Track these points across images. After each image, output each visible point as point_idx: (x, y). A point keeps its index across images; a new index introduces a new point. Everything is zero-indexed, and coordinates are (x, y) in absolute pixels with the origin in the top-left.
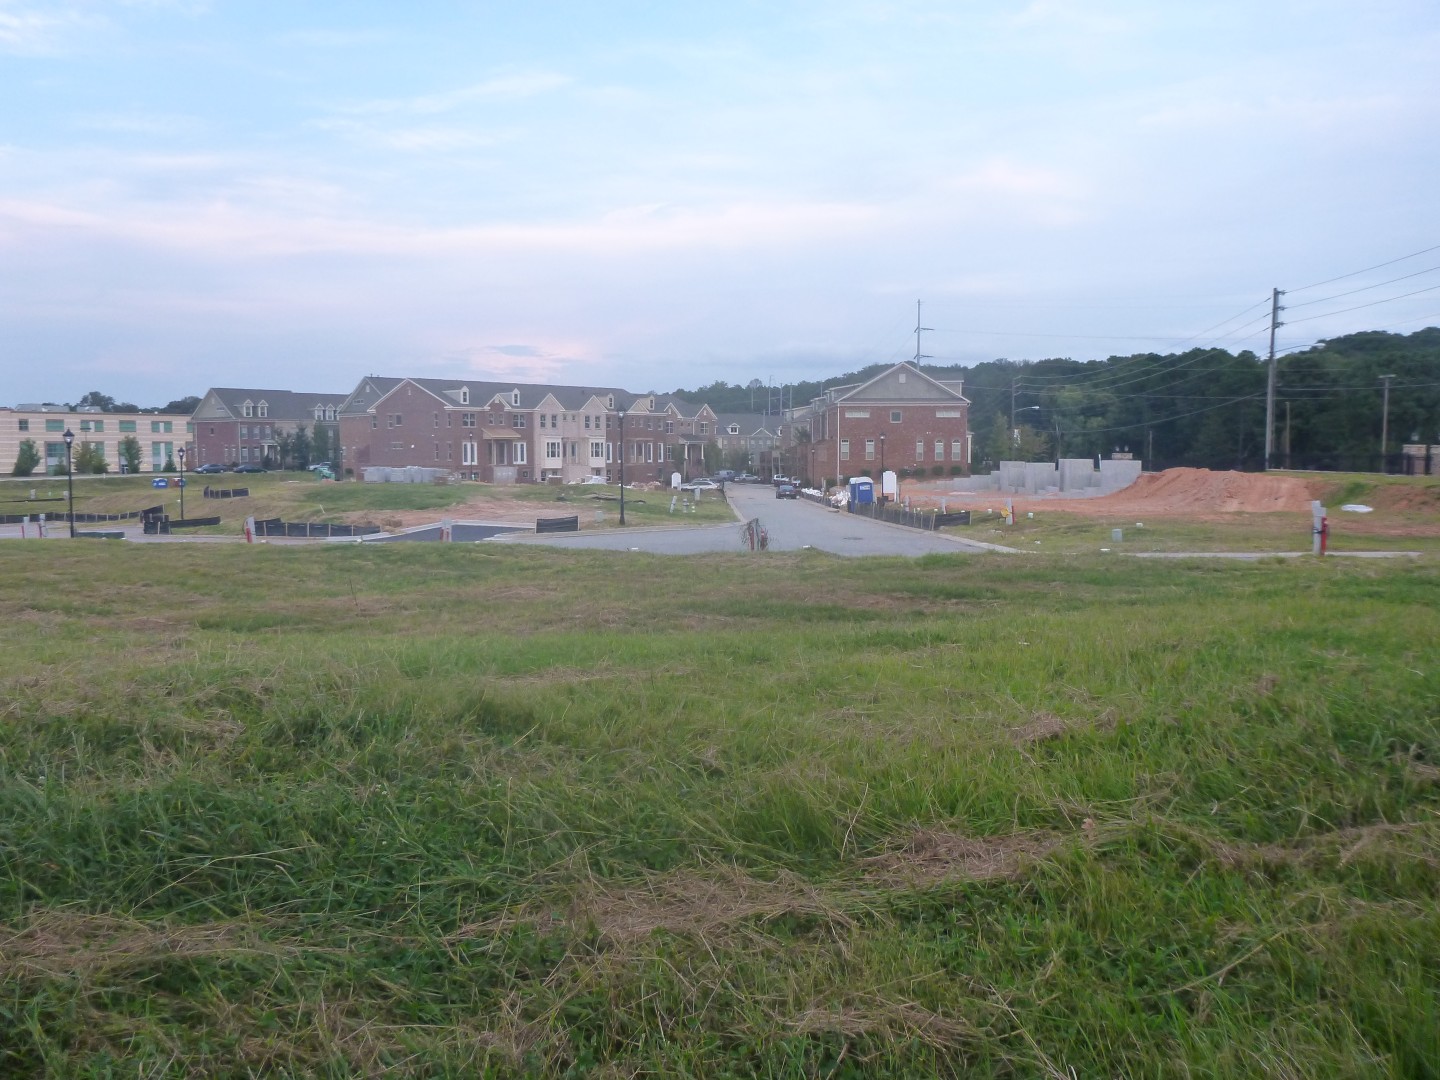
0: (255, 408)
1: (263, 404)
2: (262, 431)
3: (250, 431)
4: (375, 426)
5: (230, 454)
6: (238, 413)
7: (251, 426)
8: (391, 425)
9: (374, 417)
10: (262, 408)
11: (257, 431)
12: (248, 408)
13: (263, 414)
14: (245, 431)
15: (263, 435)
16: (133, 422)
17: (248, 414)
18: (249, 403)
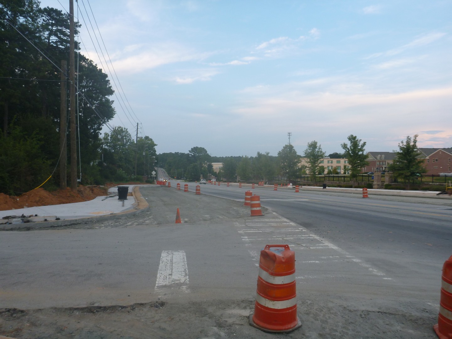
0: (381, 157)
1: (383, 156)
2: (383, 163)
3: (380, 163)
4: (428, 162)
5: (374, 169)
6: (377, 159)
7: (380, 162)
8: (434, 162)
9: (428, 160)
10: (383, 157)
11: (381, 163)
12: (379, 157)
13: (383, 159)
14: (378, 163)
15: (383, 164)
16: (340, 161)
17: (379, 159)
18: (379, 156)
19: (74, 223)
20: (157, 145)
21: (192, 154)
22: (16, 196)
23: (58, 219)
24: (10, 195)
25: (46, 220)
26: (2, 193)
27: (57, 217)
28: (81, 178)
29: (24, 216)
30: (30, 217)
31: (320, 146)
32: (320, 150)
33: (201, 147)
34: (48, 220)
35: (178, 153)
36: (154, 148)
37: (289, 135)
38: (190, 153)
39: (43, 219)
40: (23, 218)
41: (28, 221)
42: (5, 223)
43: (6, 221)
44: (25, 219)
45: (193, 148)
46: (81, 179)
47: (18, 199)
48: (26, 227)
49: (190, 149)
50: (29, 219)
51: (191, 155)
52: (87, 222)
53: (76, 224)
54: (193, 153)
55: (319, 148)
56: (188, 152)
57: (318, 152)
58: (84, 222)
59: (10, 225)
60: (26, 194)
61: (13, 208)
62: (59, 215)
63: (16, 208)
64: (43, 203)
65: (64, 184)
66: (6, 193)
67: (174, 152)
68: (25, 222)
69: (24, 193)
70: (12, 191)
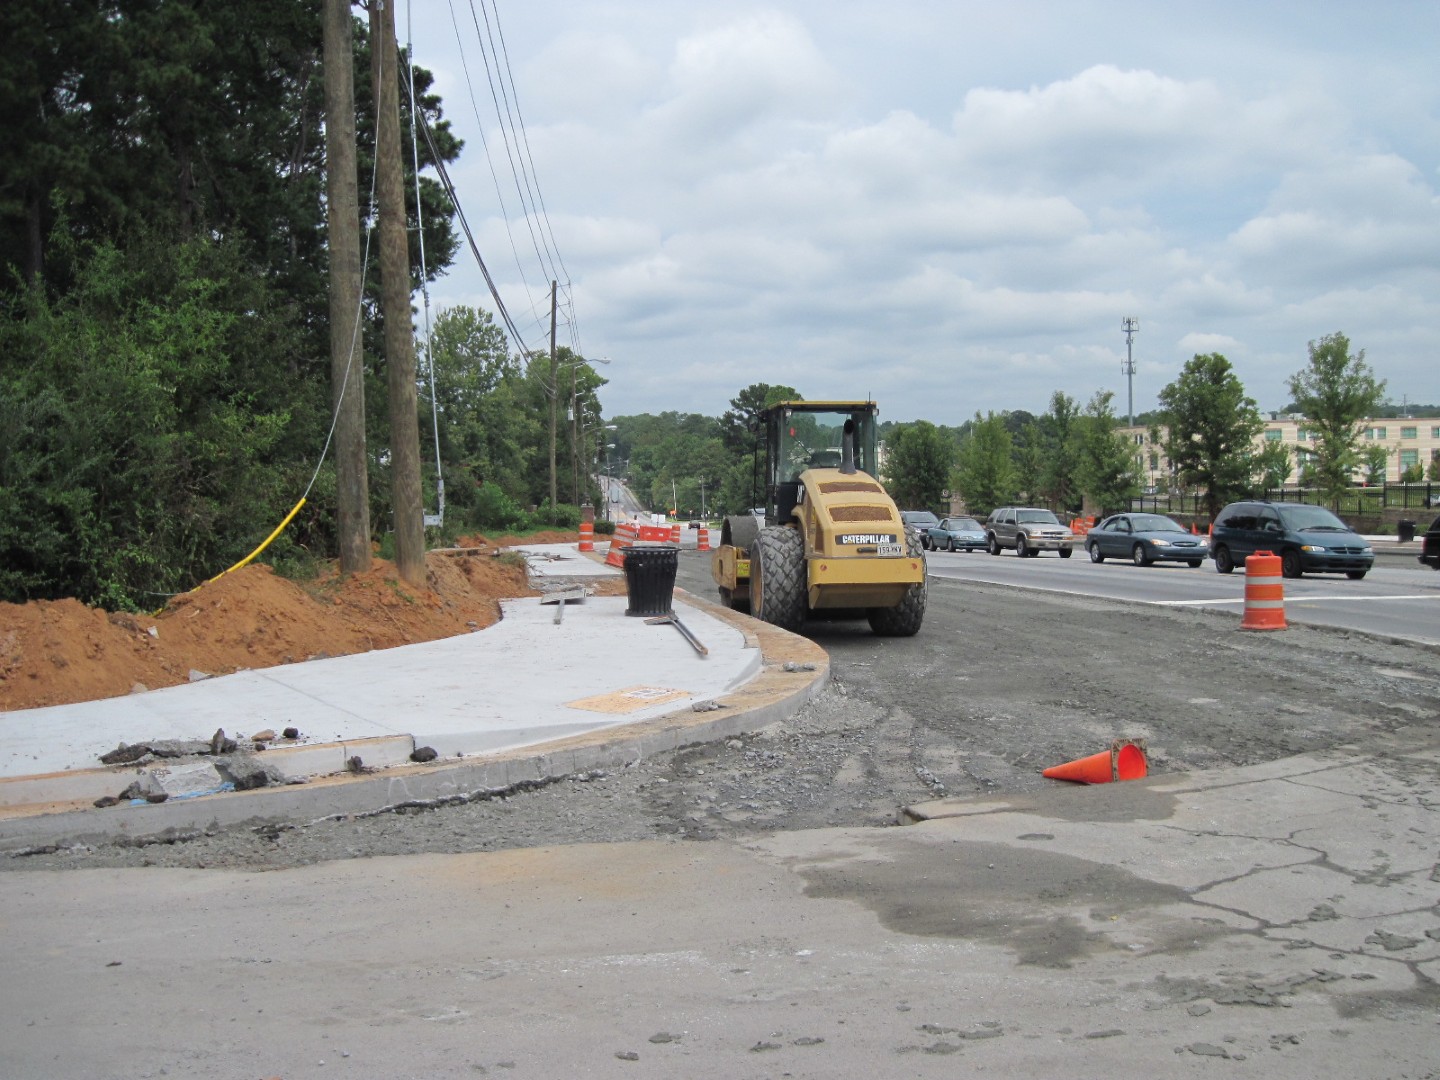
16: (1415, 429)
19: (525, 778)
20: (605, 382)
21: (746, 416)
22: (139, 614)
23: (422, 756)
24: (110, 606)
25: (356, 766)
26: (71, 600)
27: (420, 745)
28: (442, 506)
29: (226, 741)
30: (259, 743)
31: (1362, 354)
32: (1362, 374)
33: (779, 387)
34: (366, 763)
35: (674, 414)
36: (594, 396)
37: (1126, 327)
38: (736, 413)
39: (339, 762)
40: (226, 759)
41: (259, 780)
42: (124, 796)
43: (126, 777)
44: (239, 766)
45: (747, 388)
46: (441, 513)
47: (153, 631)
48: (253, 821)
49: (737, 396)
50: (262, 760)
51: (740, 418)
52: (600, 772)
53: (537, 786)
54: (748, 412)
55: (1358, 367)
56: (730, 408)
57: (1352, 380)
58: (580, 771)
59: (157, 808)
60: (185, 602)
61: (139, 686)
62: (426, 732)
63: (153, 684)
64: (280, 645)
65: (357, 540)
66: (88, 593)
67: (656, 413)
68: (241, 786)
69: (180, 596)
70: (114, 588)
